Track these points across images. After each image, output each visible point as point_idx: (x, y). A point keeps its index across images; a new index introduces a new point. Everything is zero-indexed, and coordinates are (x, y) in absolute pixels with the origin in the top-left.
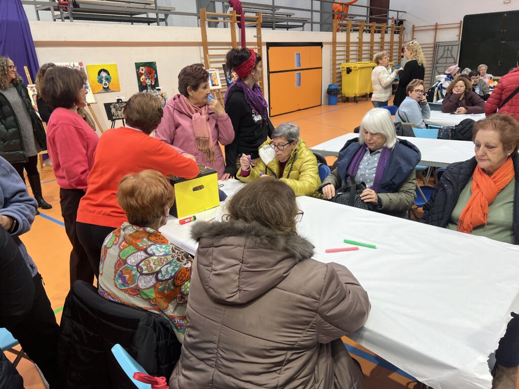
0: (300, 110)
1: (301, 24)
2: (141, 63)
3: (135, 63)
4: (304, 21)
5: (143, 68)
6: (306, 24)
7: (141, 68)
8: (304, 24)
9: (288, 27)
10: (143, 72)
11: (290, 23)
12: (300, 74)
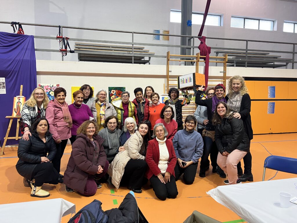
0: (272, 133)
1: (285, 64)
2: (113, 87)
3: (109, 87)
4: (287, 61)
5: (114, 91)
6: (289, 63)
7: (112, 90)
8: (287, 64)
9: (274, 67)
10: (114, 93)
11: (276, 63)
12: (274, 103)
